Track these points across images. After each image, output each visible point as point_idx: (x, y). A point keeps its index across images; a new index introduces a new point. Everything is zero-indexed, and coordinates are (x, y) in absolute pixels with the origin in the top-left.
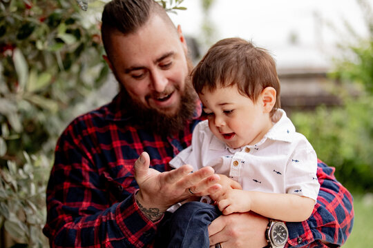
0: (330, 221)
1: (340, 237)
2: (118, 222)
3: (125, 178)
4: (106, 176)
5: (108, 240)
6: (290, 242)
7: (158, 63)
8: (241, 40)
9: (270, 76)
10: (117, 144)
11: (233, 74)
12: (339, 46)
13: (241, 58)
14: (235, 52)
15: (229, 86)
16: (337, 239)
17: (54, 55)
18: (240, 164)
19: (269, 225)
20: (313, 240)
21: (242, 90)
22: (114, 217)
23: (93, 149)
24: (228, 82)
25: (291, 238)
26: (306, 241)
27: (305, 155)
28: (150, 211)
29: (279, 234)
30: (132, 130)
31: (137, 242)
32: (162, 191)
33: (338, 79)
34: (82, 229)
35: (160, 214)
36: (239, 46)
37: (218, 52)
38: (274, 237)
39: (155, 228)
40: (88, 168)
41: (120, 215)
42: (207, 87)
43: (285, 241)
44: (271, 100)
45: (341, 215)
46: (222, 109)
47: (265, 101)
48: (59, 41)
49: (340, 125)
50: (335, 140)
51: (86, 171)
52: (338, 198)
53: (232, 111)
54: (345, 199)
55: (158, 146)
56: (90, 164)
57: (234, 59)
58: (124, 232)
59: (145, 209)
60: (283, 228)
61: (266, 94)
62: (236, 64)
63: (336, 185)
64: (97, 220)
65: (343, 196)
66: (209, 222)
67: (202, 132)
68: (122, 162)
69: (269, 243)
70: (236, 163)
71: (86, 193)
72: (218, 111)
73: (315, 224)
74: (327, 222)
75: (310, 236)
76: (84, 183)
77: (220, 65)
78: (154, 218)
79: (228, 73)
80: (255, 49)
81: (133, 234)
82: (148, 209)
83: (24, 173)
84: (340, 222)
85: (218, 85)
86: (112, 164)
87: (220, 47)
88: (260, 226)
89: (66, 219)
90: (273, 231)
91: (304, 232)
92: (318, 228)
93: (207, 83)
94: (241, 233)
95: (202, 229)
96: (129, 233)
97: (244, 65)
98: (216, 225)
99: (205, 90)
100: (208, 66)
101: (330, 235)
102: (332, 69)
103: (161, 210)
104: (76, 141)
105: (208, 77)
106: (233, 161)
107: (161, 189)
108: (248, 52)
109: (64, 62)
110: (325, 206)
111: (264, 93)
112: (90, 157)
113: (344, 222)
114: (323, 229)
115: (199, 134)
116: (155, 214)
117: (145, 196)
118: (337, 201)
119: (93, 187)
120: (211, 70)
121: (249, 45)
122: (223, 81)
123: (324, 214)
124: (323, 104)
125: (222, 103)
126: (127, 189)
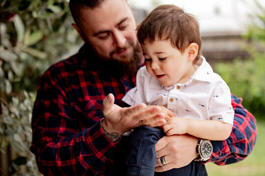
0: (242, 139)
1: (248, 149)
2: (88, 143)
3: (91, 110)
4: (76, 108)
5: (81, 156)
6: (214, 154)
7: (118, 27)
8: (175, 7)
9: (195, 35)
10: (84, 84)
11: (168, 31)
12: (250, 16)
13: (175, 20)
14: (171, 15)
15: (164, 40)
16: (246, 151)
17: (45, 21)
18: (175, 101)
19: (199, 143)
20: (230, 153)
21: (173, 44)
22: (85, 139)
23: (66, 88)
24: (164, 37)
25: (214, 151)
26: (225, 154)
27: (222, 91)
28: (112, 135)
29: (206, 149)
30: (95, 74)
31: (102, 157)
32: (122, 121)
33: (249, 39)
34: (61, 148)
35: (119, 136)
36: (174, 11)
37: (158, 14)
38: (203, 151)
39: (115, 147)
40: (63, 102)
41: (90, 138)
42: (148, 40)
43: (210, 154)
44: (194, 52)
45: (249, 133)
46: (158, 56)
47: (189, 53)
48: (49, 11)
49: (251, 72)
50: (247, 83)
51: (61, 104)
52: (246, 121)
53: (165, 58)
54: (251, 122)
55: (114, 86)
56: (64, 100)
57: (170, 20)
58: (93, 150)
59: (108, 133)
60: (209, 145)
61: (191, 48)
62: (171, 24)
63: (244, 111)
64: (72, 141)
65: (250, 120)
66: (156, 141)
67: (142, 75)
68: (88, 98)
69: (199, 155)
70: (172, 100)
71: (62, 120)
72: (155, 58)
73: (231, 141)
74: (239, 140)
75: (228, 150)
76: (60, 114)
77: (159, 24)
78: (114, 140)
79: (165, 30)
80: (186, 14)
81: (99, 151)
82: (110, 133)
83: (24, 106)
84: (248, 139)
85: (157, 38)
86: (81, 100)
87: (160, 10)
88: (193, 144)
89: (48, 140)
90: (202, 147)
91: (223, 147)
92: (233, 144)
93: (148, 36)
94: (179, 149)
95: (151, 146)
96: (96, 150)
97: (176, 26)
98: (161, 144)
99: (146, 42)
100: (150, 24)
101: (242, 148)
102: (245, 32)
103: (120, 134)
104: (53, 83)
105: (149, 32)
106: (169, 98)
107: (121, 119)
108: (180, 16)
109: (53, 26)
110: (238, 127)
111: (189, 47)
112: (64, 94)
113: (250, 138)
114: (236, 145)
115: (141, 76)
116: (115, 137)
117: (109, 124)
118: (246, 123)
119: (67, 116)
120: (152, 27)
121: (181, 11)
122: (160, 36)
123: (237, 134)
124: (239, 57)
125: (158, 52)
126: (93, 118)
